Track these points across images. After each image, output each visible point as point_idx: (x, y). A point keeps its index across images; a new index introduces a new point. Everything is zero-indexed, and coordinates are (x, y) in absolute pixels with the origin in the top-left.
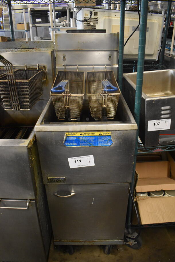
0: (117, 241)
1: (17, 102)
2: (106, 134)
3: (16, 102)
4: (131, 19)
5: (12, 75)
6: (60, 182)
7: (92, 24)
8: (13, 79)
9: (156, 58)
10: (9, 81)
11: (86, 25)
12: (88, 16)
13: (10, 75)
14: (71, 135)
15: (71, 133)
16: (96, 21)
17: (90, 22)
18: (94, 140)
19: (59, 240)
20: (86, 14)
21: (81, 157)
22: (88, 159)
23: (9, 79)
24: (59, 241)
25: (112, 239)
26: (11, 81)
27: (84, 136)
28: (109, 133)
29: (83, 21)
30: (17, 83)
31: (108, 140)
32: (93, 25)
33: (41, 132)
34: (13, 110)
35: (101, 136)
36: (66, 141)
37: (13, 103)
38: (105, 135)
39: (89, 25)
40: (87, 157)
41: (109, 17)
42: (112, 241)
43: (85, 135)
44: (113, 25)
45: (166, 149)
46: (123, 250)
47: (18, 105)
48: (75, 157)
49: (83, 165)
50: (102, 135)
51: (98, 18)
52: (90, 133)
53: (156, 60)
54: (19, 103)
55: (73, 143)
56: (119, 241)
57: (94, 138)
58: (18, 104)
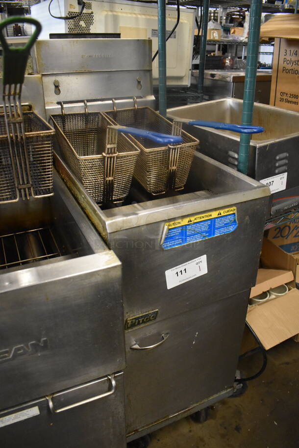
0: (226, 392)
1: (28, 183)
2: (228, 211)
3: (26, 182)
4: (148, 17)
5: (18, 123)
6: (149, 321)
7: (82, 23)
8: (21, 132)
9: (187, 82)
10: (12, 138)
11: (73, 27)
12: (74, 8)
13: (14, 124)
14: (173, 227)
15: (173, 222)
16: (89, 19)
17: (80, 20)
18: (210, 226)
19: (134, 431)
20: (70, 5)
21: (187, 263)
22: (197, 264)
23: (10, 132)
24: (134, 433)
25: (217, 393)
26: (17, 136)
27: (195, 223)
28: (232, 209)
29: (66, 18)
30: (28, 138)
31: (230, 221)
32: (85, 26)
33: (121, 232)
34: (17, 200)
35: (220, 217)
36: (166, 239)
37: (19, 184)
38: (226, 214)
39: (77, 25)
40: (197, 260)
41: (111, 11)
42: (217, 395)
43: (195, 221)
44: (120, 27)
45: (280, 221)
46: (220, 406)
47: (29, 189)
48: (177, 267)
49: (188, 277)
50: (223, 214)
51: (92, 13)
52: (203, 215)
53: (187, 85)
54: (31, 182)
55: (174, 240)
56: (228, 390)
57: (209, 222)
58: (29, 185)
